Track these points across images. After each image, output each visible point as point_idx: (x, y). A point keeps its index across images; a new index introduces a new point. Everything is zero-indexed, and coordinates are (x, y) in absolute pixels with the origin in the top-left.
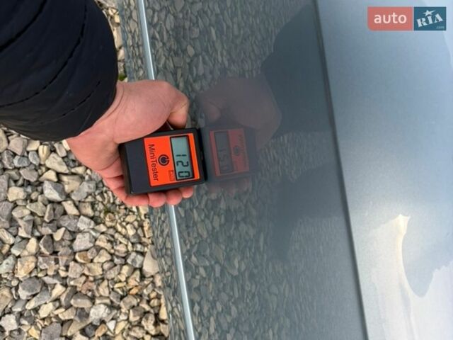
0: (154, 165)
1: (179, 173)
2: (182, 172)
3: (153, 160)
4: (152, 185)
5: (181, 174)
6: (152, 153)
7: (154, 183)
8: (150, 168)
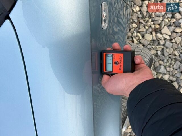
0: (121, 62)
1: (111, 57)
2: (110, 57)
3: (121, 64)
4: (123, 54)
5: (111, 56)
6: (121, 67)
7: (122, 55)
8: (122, 61)
